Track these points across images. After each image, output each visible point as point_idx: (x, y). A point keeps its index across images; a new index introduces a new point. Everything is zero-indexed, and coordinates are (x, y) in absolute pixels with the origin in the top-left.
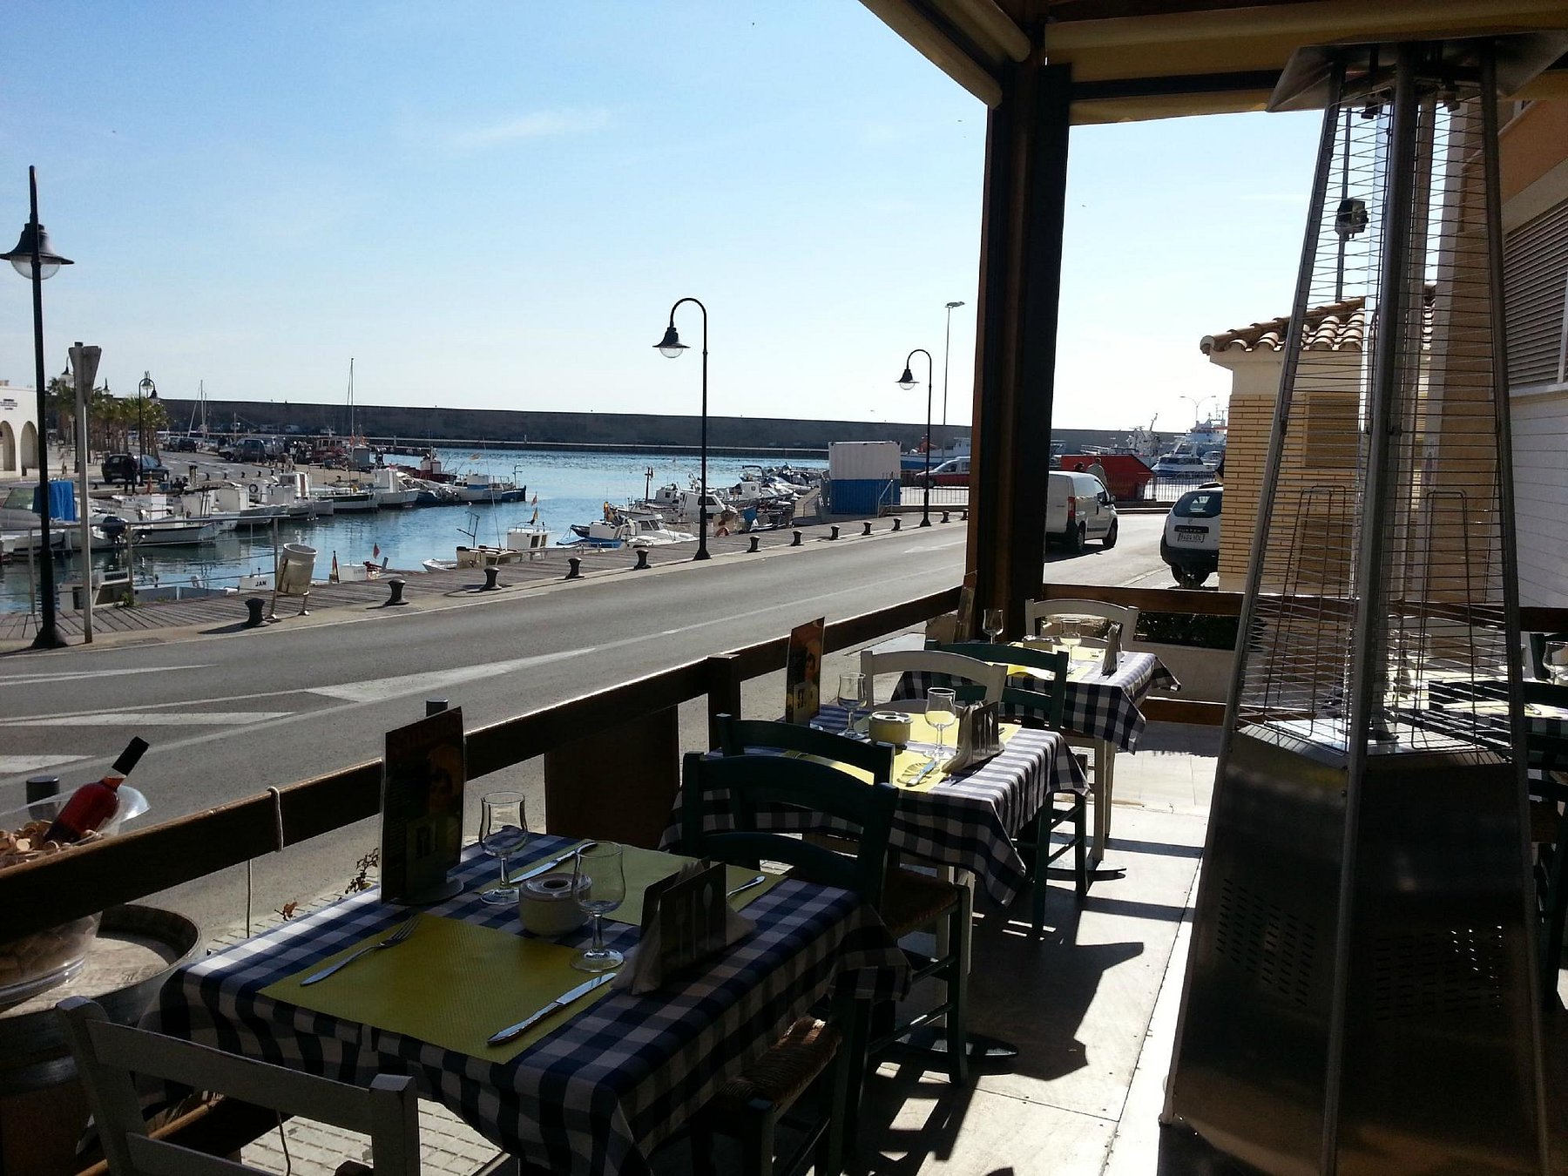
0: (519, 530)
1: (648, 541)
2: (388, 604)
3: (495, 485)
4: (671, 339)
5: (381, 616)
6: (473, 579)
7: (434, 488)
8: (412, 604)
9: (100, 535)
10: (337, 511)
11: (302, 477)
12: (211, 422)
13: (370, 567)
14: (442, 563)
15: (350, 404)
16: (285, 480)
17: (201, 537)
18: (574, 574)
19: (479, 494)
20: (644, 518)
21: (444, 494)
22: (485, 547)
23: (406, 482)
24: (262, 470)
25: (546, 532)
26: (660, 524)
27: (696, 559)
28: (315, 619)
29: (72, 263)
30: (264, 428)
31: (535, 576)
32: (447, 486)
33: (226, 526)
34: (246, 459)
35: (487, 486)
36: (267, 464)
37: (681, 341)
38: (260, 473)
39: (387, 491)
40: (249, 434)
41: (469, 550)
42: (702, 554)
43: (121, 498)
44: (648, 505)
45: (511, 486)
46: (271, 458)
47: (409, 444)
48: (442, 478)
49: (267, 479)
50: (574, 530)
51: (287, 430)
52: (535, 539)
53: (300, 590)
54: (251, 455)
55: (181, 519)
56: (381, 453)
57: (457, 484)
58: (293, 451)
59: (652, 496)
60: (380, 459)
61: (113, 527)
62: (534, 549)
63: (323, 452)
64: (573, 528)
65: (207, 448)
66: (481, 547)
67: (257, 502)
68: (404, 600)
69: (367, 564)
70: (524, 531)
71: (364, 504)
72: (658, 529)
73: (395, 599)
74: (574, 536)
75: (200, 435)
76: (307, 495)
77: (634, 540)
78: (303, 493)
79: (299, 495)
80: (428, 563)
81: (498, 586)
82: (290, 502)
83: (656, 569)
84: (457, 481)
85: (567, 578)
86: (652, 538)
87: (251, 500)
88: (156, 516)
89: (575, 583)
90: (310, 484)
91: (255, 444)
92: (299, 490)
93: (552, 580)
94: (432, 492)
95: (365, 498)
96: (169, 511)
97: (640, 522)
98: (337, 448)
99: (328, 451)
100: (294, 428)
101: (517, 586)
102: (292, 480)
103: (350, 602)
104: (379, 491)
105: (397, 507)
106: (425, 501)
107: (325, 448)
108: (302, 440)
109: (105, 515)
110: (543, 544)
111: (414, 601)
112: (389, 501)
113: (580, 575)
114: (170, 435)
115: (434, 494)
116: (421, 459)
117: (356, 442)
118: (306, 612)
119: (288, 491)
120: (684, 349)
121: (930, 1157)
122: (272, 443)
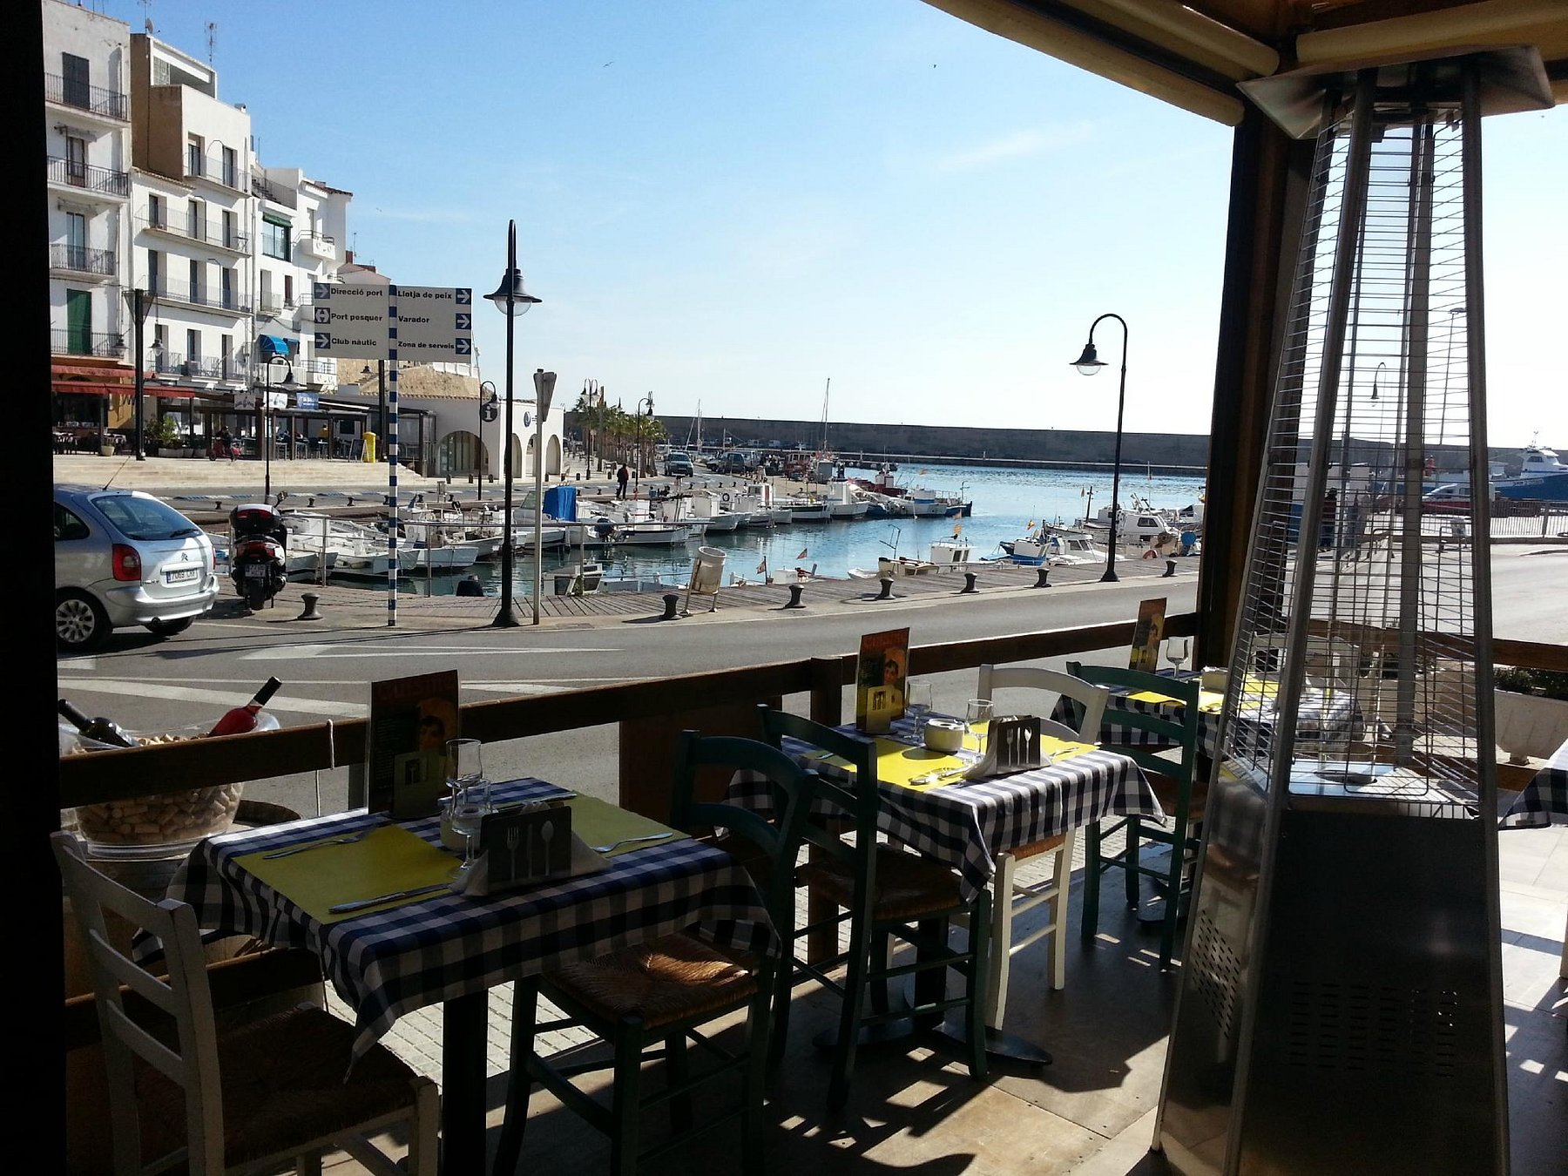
0: (942, 545)
1: (1070, 561)
2: (787, 607)
3: (942, 501)
4: (1089, 356)
5: (775, 616)
6: (874, 588)
7: (884, 501)
8: (810, 608)
9: (593, 534)
10: (795, 520)
11: (767, 488)
12: (706, 437)
13: (800, 572)
14: (865, 573)
15: (824, 421)
16: (753, 491)
17: (674, 539)
18: (969, 589)
19: (924, 509)
20: (1073, 538)
21: (893, 508)
22: (904, 559)
23: (859, 495)
24: (736, 480)
25: (969, 547)
26: (1089, 545)
27: (1103, 580)
28: (722, 616)
29: (540, 301)
30: (751, 442)
31: (931, 588)
32: (897, 501)
33: (697, 529)
34: (725, 470)
35: (933, 501)
36: (744, 476)
37: (1099, 358)
38: (735, 483)
39: (840, 503)
40: (734, 448)
41: (889, 561)
42: (1110, 576)
44: (1089, 524)
45: (958, 502)
46: (750, 470)
47: (875, 459)
48: (894, 492)
49: (738, 486)
50: (1004, 547)
51: (770, 445)
52: (957, 555)
53: (710, 589)
54: (734, 467)
55: (659, 522)
56: (842, 467)
57: (907, 498)
58: (768, 464)
59: (1094, 515)
60: (841, 473)
61: (604, 529)
62: (956, 564)
63: (792, 465)
64: (1002, 544)
65: (699, 460)
66: (901, 558)
67: (727, 510)
68: (801, 603)
70: (947, 545)
71: (818, 515)
72: (1088, 549)
73: (794, 603)
74: (1004, 553)
75: (695, 449)
76: (771, 504)
77: (1055, 559)
78: (767, 503)
79: (763, 504)
80: (853, 572)
81: (891, 596)
82: (754, 511)
83: (1056, 588)
84: (907, 495)
85: (962, 592)
86: (1076, 557)
87: (721, 508)
88: (640, 519)
89: (967, 597)
90: (777, 494)
91: (738, 458)
92: (763, 499)
93: (946, 593)
94: (881, 505)
95: (819, 508)
96: (652, 516)
97: (1069, 541)
98: (805, 462)
99: (797, 464)
100: (776, 443)
101: (911, 597)
102: (758, 491)
103: (754, 603)
104: (832, 502)
105: (847, 518)
106: (874, 514)
107: (794, 462)
108: (775, 453)
109: (600, 517)
110: (965, 559)
111: (811, 605)
112: (839, 512)
113: (976, 589)
114: (671, 448)
115: (883, 507)
116: (878, 473)
117: (822, 458)
118: (715, 610)
119: (753, 500)
120: (1102, 366)
121: (904, 1131)
122: (751, 455)
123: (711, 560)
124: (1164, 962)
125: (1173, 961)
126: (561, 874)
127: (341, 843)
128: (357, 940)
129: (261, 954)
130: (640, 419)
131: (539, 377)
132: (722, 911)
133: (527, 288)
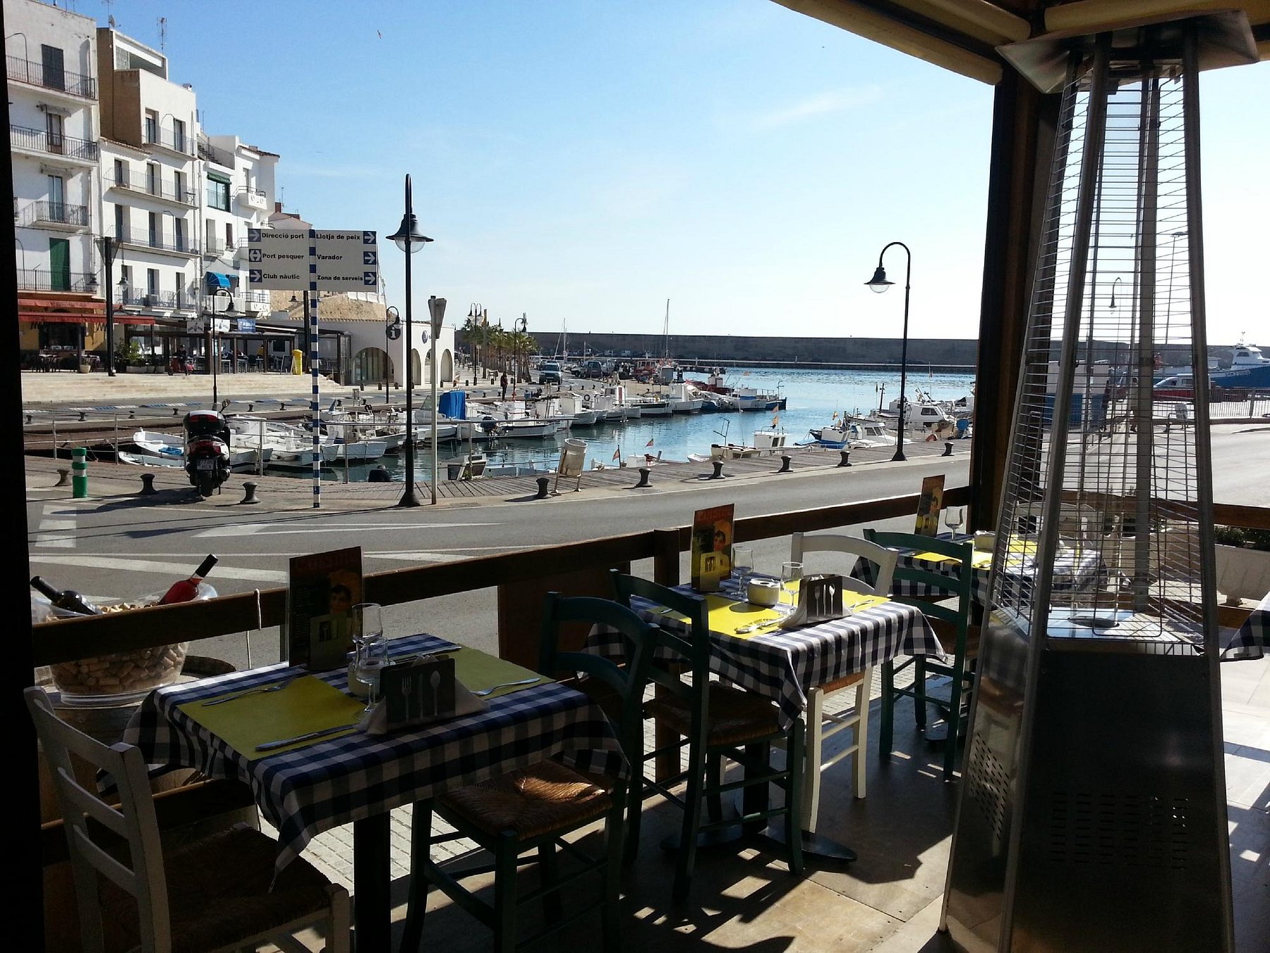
0: (763, 433)
1: (867, 444)
2: (638, 486)
3: (762, 397)
4: (879, 277)
5: (628, 494)
6: (708, 469)
7: (716, 398)
8: (656, 487)
9: (480, 429)
10: (643, 415)
11: (620, 389)
12: (570, 348)
13: (649, 458)
14: (702, 457)
15: (665, 334)
16: (609, 392)
17: (545, 432)
18: (785, 469)
19: (748, 404)
20: (868, 425)
21: (722, 404)
22: (732, 445)
23: (695, 394)
24: (596, 383)
25: (785, 434)
26: (883, 431)
27: (893, 460)
28: (586, 494)
29: (432, 240)
30: (607, 353)
31: (754, 469)
32: (726, 398)
33: (564, 424)
34: (587, 376)
35: (755, 398)
36: (601, 380)
37: (888, 278)
38: (594, 386)
39: (679, 401)
40: (593, 357)
41: (720, 447)
42: (899, 456)
43: (499, 403)
44: (882, 414)
45: (776, 398)
46: (606, 375)
47: (707, 364)
48: (724, 391)
49: (596, 388)
50: (813, 434)
51: (622, 354)
52: (776, 440)
53: (575, 473)
54: (592, 373)
55: (533, 419)
56: (681, 371)
57: (734, 396)
58: (621, 370)
59: (886, 407)
60: (680, 376)
61: (488, 425)
62: (775, 448)
63: (641, 371)
64: (812, 432)
65: (565, 368)
66: (729, 445)
67: (588, 408)
68: (649, 483)
69: (647, 456)
70: (767, 434)
71: (662, 410)
72: (881, 434)
73: (643, 483)
74: (813, 439)
75: (562, 358)
76: (623, 403)
77: (855, 443)
78: (621, 402)
79: (617, 403)
80: (692, 457)
81: (722, 476)
82: (610, 408)
83: (856, 467)
84: (734, 393)
85: (780, 472)
86: (871, 441)
87: (583, 407)
88: (517, 417)
89: (784, 476)
90: (628, 394)
91: (596, 365)
92: (618, 399)
93: (767, 473)
94: (713, 401)
95: (663, 405)
96: (527, 413)
97: (866, 428)
98: (651, 367)
99: (645, 370)
100: (627, 352)
101: (738, 476)
102: (613, 392)
103: (611, 483)
104: (673, 400)
105: (686, 413)
106: (708, 409)
107: (643, 368)
108: (626, 361)
109: (485, 415)
110: (782, 444)
111: (656, 484)
112: (679, 408)
113: (790, 469)
114: (542, 358)
115: (715, 403)
116: (710, 375)
117: (664, 364)
118: (579, 490)
119: (609, 399)
120: (891, 285)
122: (607, 363)
123: (574, 449)
124: (948, 774)
125: (954, 773)
126: (448, 715)
127: (266, 691)
128: (278, 773)
129: (205, 783)
130: (516, 335)
131: (432, 302)
132: (582, 743)
133: (421, 230)
